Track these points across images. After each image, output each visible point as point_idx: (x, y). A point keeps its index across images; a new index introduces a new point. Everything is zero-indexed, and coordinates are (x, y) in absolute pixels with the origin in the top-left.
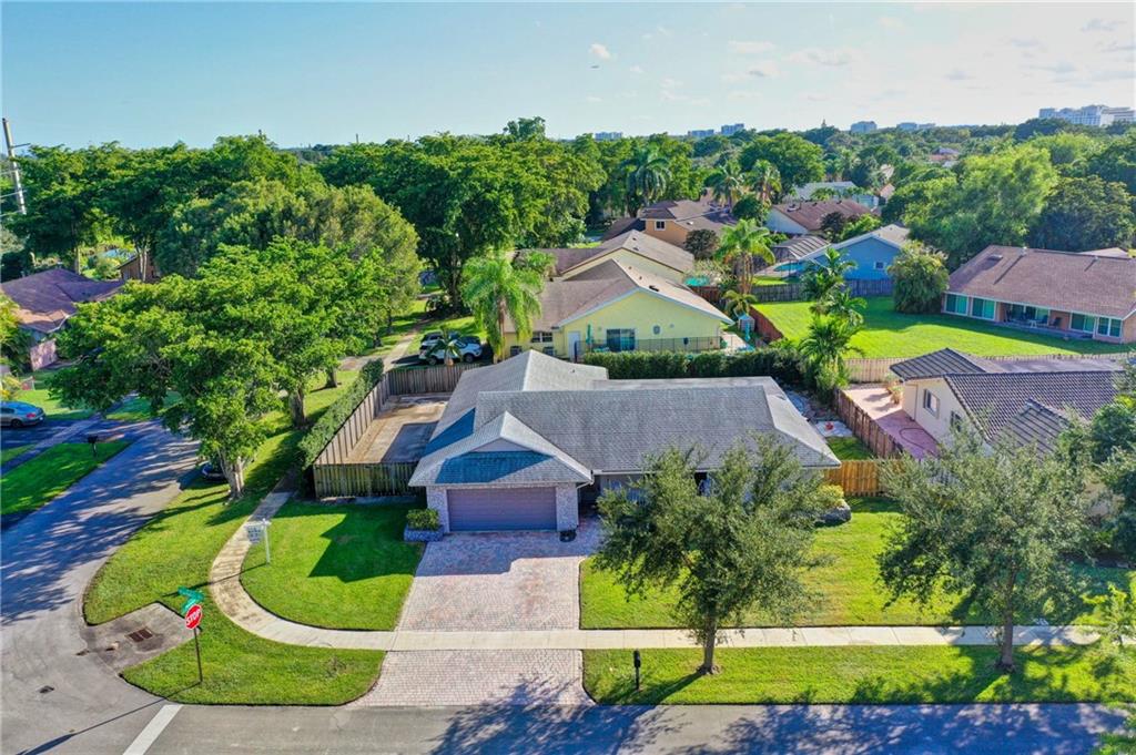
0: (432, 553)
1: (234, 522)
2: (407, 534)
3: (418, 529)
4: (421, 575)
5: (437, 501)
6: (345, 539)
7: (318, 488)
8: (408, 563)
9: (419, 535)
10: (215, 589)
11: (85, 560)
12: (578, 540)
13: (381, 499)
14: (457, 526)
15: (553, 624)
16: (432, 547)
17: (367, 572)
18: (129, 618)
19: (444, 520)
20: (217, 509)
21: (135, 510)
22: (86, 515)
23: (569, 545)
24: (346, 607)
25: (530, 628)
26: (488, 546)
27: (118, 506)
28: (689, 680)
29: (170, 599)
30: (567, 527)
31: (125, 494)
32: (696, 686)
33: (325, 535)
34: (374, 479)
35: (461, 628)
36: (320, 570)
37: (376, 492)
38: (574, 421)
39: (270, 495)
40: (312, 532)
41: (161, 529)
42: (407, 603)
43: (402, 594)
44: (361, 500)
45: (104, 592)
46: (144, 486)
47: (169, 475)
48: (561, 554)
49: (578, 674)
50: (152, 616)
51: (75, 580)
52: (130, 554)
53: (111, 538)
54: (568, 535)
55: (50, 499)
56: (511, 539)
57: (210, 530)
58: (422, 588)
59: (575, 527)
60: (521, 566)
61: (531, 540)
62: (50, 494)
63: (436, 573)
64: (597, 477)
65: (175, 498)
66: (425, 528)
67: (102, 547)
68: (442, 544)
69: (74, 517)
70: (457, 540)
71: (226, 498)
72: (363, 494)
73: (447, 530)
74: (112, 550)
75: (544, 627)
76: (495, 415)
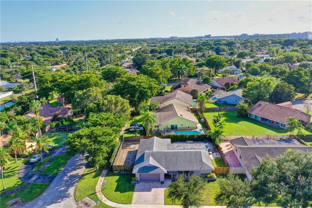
0: (137, 186)
1: (98, 177)
2: (132, 182)
3: (134, 181)
4: (135, 192)
5: (138, 176)
6: (120, 182)
7: (113, 170)
8: (132, 189)
9: (135, 182)
10: (98, 194)
11: (72, 186)
12: (164, 184)
13: (126, 172)
14: (141, 180)
15: (159, 204)
16: (137, 185)
17: (125, 191)
18: (83, 200)
19: (139, 179)
20: (94, 174)
21: (78, 174)
22: (69, 174)
24: (122, 199)
26: (147, 185)
27: (74, 173)
29: (90, 196)
30: (162, 181)
31: (75, 169)
33: (116, 182)
34: (124, 168)
35: (143, 204)
36: (115, 191)
37: (125, 171)
38: (164, 158)
39: (104, 170)
40: (113, 180)
41: (84, 179)
42: (133, 198)
43: (132, 196)
44: (122, 172)
45: (77, 194)
46: (78, 167)
47: (82, 164)
48: (161, 187)
50: (87, 199)
51: (71, 191)
52: (80, 185)
53: (75, 181)
54: (162, 183)
55: (60, 170)
56: (151, 184)
57: (94, 179)
58: (136, 194)
59: (163, 181)
60: (153, 190)
61: (155, 183)
62: (60, 169)
63: (138, 191)
64: (168, 172)
65: (85, 171)
66: (135, 181)
67: (74, 183)
68: (139, 184)
69: (67, 175)
70: (141, 183)
71: (95, 171)
72: (122, 171)
73: (139, 181)
74: (76, 184)
75: (158, 204)
76: (148, 157)
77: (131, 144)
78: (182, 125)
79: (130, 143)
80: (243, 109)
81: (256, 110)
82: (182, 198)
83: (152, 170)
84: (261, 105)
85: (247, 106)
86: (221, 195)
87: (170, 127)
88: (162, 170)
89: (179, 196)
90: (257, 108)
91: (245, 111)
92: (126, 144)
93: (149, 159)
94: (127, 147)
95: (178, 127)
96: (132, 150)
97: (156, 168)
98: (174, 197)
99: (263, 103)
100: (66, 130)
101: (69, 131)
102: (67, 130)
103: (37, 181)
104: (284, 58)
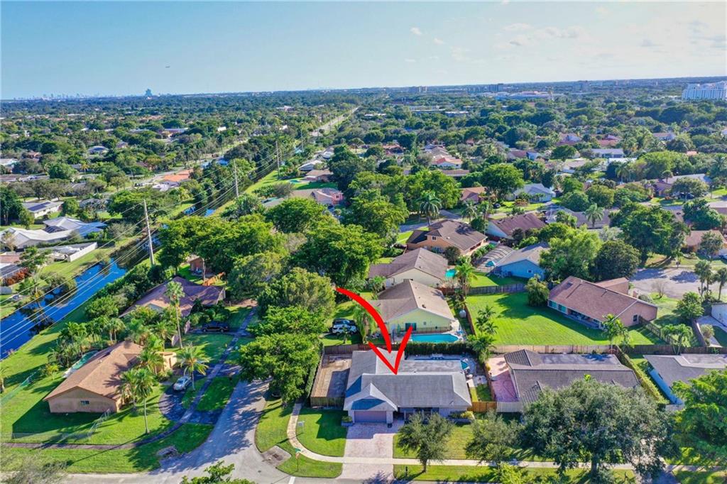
0: (351, 431)
1: (287, 416)
2: (343, 424)
3: (345, 422)
4: (349, 438)
5: (351, 414)
6: (324, 425)
7: (312, 404)
8: (343, 434)
9: (347, 424)
10: (291, 441)
11: (250, 429)
12: (393, 427)
13: (331, 408)
14: (357, 421)
15: (385, 456)
16: (350, 428)
17: (332, 437)
18: (271, 449)
19: (353, 419)
20: (280, 410)
21: (254, 410)
22: (241, 410)
23: (390, 429)
24: (329, 449)
25: (380, 457)
26: (366, 429)
27: (249, 408)
28: (420, 474)
29: (279, 444)
30: (390, 423)
31: (248, 402)
32: (421, 476)
33: (317, 423)
34: (329, 401)
35: (361, 456)
36: (318, 437)
37: (330, 406)
38: (392, 386)
39: (295, 404)
40: (313, 420)
41: (266, 418)
42: (346, 448)
43: (344, 445)
44: (325, 408)
45: (260, 441)
46: (253, 399)
47: (258, 394)
48: (388, 433)
49: (392, 471)
50: (276, 449)
51: (250, 436)
52: (261, 428)
53: (253, 421)
54: (390, 425)
55: (225, 403)
56: (373, 427)
57: (282, 419)
58: (349, 443)
59: (392, 422)
60: (376, 436)
61: (379, 426)
62: (224, 402)
63: (353, 438)
64: (399, 408)
65: (265, 405)
66: (348, 422)
67: (252, 425)
68: (353, 427)
69: (237, 412)
70: (357, 426)
71: (281, 406)
72: (326, 406)
73: (354, 422)
74: (255, 426)
75: (383, 458)
76: (368, 384)
77: (336, 359)
78: (425, 323)
79: (335, 357)
80: (538, 293)
81: (561, 294)
82: (419, 448)
83: (374, 405)
84: (571, 285)
85: (544, 287)
86: (474, 444)
87: (403, 327)
88: (390, 405)
89: (413, 445)
90: (564, 291)
91: (541, 296)
92: (329, 359)
93: (369, 388)
94: (331, 364)
95: (417, 327)
96: (339, 369)
97: (380, 401)
98: (408, 446)
99: (575, 281)
100: (220, 331)
101: (225, 331)
102: (222, 331)
103: (192, 420)
104: (647, 167)
